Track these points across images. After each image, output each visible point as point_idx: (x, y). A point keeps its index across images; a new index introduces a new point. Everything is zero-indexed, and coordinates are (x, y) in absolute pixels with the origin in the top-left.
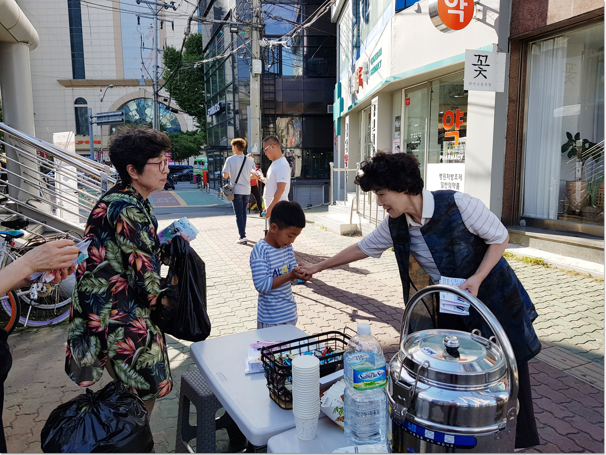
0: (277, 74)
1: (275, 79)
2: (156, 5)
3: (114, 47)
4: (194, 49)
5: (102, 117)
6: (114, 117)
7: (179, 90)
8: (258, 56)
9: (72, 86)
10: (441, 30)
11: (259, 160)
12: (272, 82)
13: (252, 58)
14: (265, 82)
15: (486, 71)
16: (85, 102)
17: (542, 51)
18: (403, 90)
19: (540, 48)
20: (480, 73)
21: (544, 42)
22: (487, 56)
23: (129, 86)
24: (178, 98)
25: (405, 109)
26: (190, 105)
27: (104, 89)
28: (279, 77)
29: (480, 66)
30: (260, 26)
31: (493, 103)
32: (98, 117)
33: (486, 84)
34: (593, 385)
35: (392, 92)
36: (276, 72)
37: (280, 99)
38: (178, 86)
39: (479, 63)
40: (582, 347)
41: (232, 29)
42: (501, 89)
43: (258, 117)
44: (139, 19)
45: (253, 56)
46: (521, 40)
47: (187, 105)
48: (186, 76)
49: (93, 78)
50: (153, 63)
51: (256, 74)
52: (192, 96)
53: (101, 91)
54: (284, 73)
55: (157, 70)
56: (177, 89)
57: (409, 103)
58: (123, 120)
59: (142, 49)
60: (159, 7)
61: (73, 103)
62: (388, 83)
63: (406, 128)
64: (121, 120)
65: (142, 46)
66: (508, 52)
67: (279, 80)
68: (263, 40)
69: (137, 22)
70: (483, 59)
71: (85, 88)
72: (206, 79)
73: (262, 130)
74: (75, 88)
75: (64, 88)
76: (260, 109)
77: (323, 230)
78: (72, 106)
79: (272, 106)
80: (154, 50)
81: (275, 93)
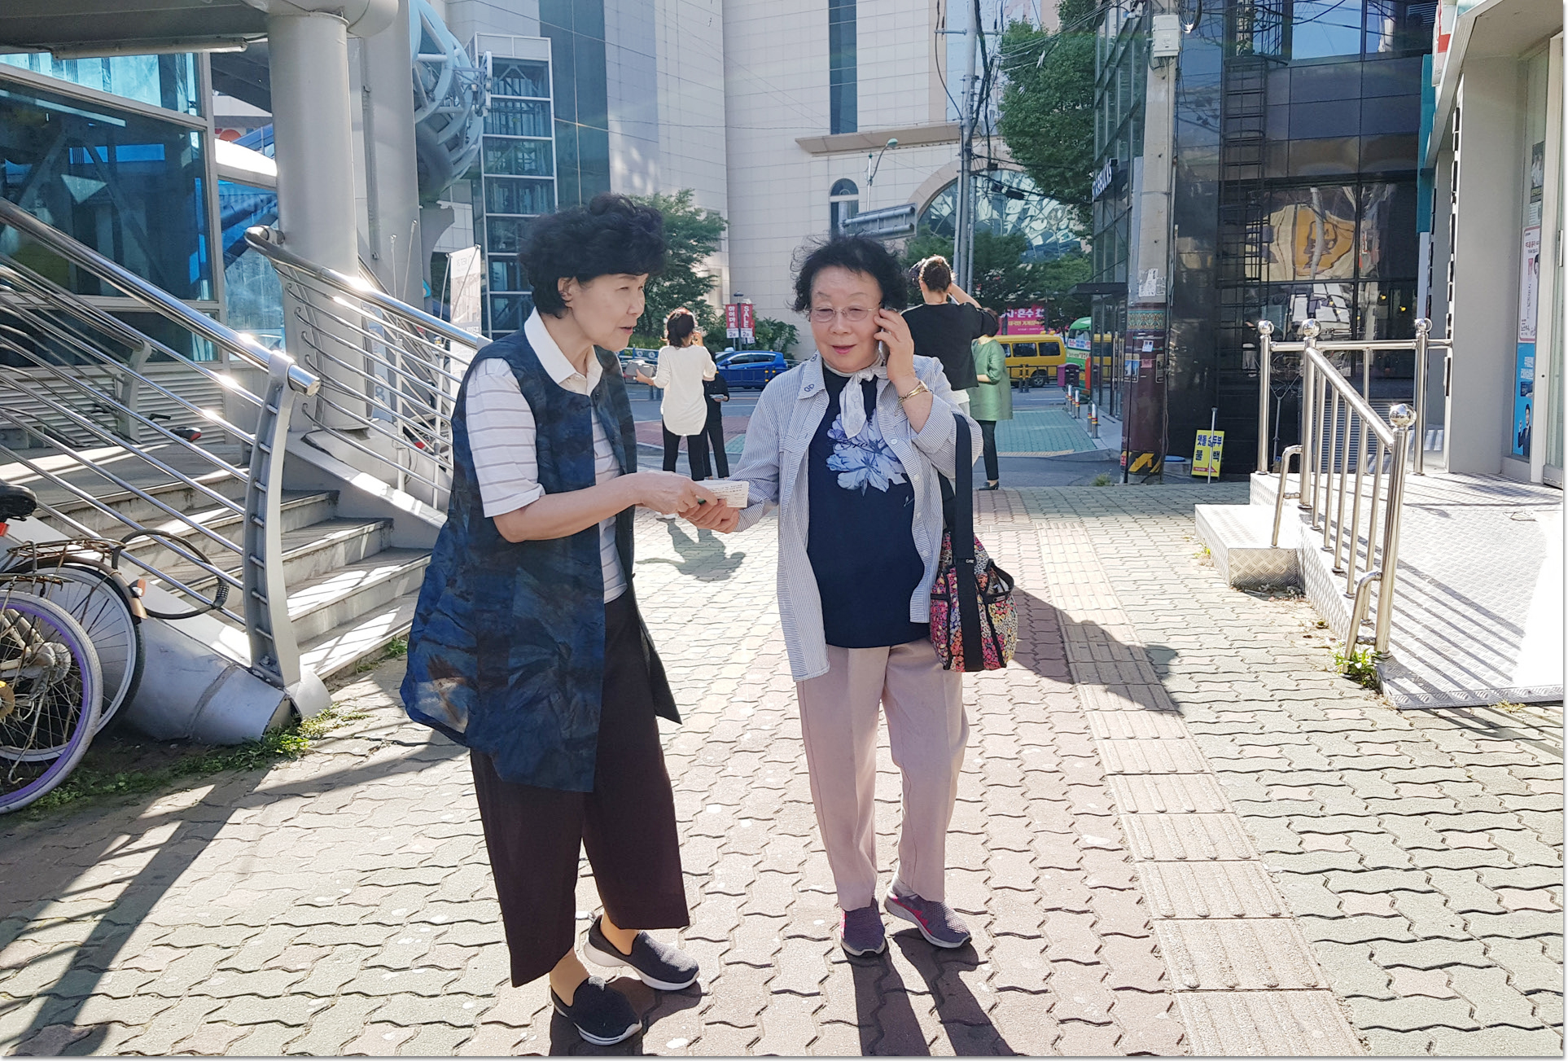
0: (1275, 59)
1: (1266, 73)
5: (867, 222)
6: (894, 221)
7: (1035, 135)
9: (828, 151)
11: (1161, 322)
12: (1256, 84)
14: (1234, 86)
16: (853, 189)
23: (956, 140)
24: (1030, 158)
26: (1062, 175)
28: (1279, 65)
32: (859, 224)
36: (1271, 51)
37: (1278, 133)
38: (1032, 124)
43: (1166, 190)
47: (1051, 176)
49: (874, 129)
50: (965, 68)
51: (1162, 58)
52: (1067, 148)
53: (872, 160)
54: (1298, 53)
55: (975, 87)
56: (1026, 134)
58: (912, 226)
59: (939, 35)
61: (827, 193)
64: (907, 227)
65: (940, 28)
67: (1281, 79)
71: (855, 155)
72: (1097, 97)
73: (1176, 227)
74: (834, 157)
75: (810, 157)
76: (1173, 163)
77: (1195, 562)
78: (824, 200)
79: (1252, 153)
80: (968, 34)
81: (1262, 116)
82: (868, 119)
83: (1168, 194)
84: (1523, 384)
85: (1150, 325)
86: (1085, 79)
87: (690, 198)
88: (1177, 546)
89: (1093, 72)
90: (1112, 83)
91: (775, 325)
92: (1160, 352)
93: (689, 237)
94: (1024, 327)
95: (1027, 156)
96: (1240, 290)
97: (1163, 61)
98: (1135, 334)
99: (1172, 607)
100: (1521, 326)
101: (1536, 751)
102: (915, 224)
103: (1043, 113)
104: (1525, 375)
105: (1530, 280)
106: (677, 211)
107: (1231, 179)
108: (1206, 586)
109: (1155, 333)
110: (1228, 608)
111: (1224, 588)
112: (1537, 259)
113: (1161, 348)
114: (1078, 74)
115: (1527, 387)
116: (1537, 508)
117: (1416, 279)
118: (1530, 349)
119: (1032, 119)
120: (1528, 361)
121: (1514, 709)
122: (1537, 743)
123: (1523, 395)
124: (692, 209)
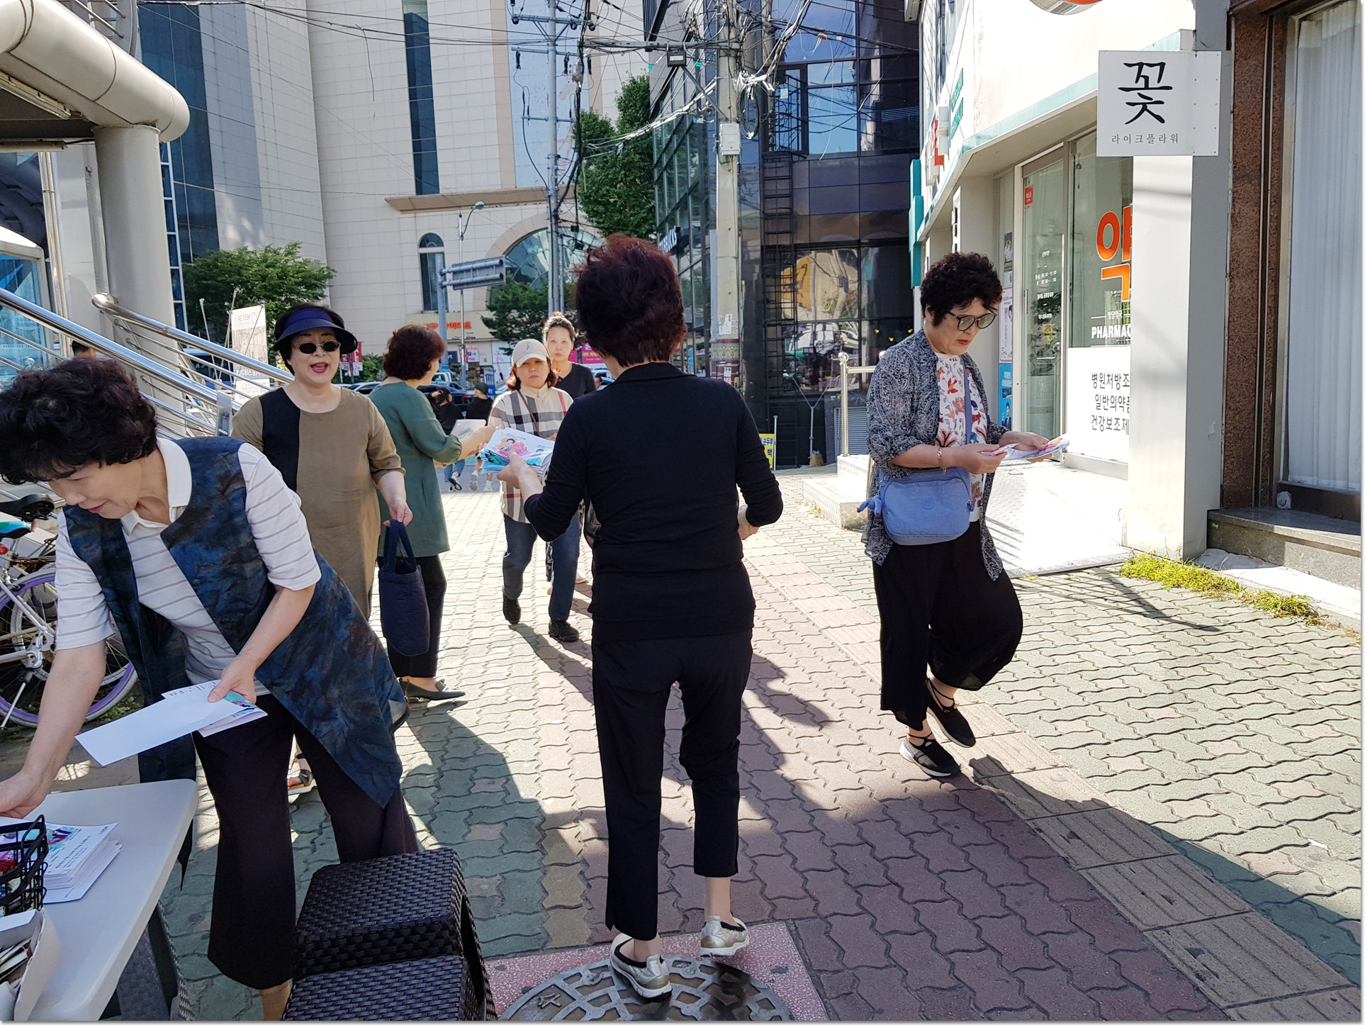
0: (798, 153)
1: (791, 163)
2: (553, 22)
3: (495, 122)
4: (637, 112)
5: (461, 271)
6: (486, 271)
7: (606, 204)
8: (734, 114)
9: (415, 209)
10: (1055, 11)
11: (736, 354)
12: (784, 172)
13: (718, 121)
14: (769, 174)
15: (1162, 103)
16: (439, 242)
17: (1324, 36)
18: (1018, 169)
19: (1321, 29)
20: (1145, 108)
21: (1331, 11)
22: (1162, 65)
23: (525, 202)
24: (603, 223)
25: (1024, 213)
27: (465, 212)
28: (801, 158)
29: (1144, 92)
30: (736, 46)
31: (1186, 182)
32: (455, 273)
33: (1163, 138)
34: (1201, 984)
35: (995, 175)
36: (794, 147)
37: (803, 209)
38: (603, 196)
39: (1141, 83)
40: (1253, 865)
41: (672, 58)
42: (1210, 147)
43: (734, 254)
44: (518, 56)
45: (721, 116)
46: (1266, 12)
48: (619, 172)
49: (454, 191)
50: (548, 149)
51: (727, 156)
52: (632, 215)
53: (461, 216)
54: (813, 150)
55: (556, 164)
56: (600, 203)
57: (1031, 198)
58: (501, 276)
59: (526, 120)
60: (560, 27)
61: (416, 245)
62: (969, 154)
63: (1028, 260)
64: (497, 276)
65: (526, 115)
66: (1229, 48)
67: (801, 167)
68: (740, 76)
69: (515, 64)
70: (1152, 73)
71: (440, 213)
72: (656, 177)
73: (743, 282)
74: (420, 214)
75: (399, 214)
76: (739, 235)
77: (812, 516)
78: (414, 252)
79: (785, 225)
80: (550, 121)
81: (790, 196)
82: (449, 182)
83: (737, 258)
84: (1004, 390)
85: (729, 356)
86: (643, 160)
87: (298, 250)
88: (795, 507)
89: (651, 156)
90: (670, 165)
91: (377, 359)
92: (738, 376)
93: (298, 284)
94: (591, 357)
95: (601, 220)
96: (779, 328)
97: (728, 158)
98: (718, 362)
99: (811, 542)
100: (1001, 352)
101: (1051, 597)
102: (504, 274)
103: (612, 186)
104: (1005, 384)
105: (1006, 321)
106: (287, 261)
107: (771, 244)
108: (826, 529)
109: (733, 362)
110: (846, 540)
111: (840, 530)
112: (1011, 308)
113: (737, 373)
114: (638, 156)
115: (1008, 391)
116: (1023, 466)
117: (912, 318)
118: (1009, 367)
119: (603, 191)
120: (1007, 374)
121: (1033, 578)
122: (1051, 593)
123: (1004, 396)
124: (300, 260)
